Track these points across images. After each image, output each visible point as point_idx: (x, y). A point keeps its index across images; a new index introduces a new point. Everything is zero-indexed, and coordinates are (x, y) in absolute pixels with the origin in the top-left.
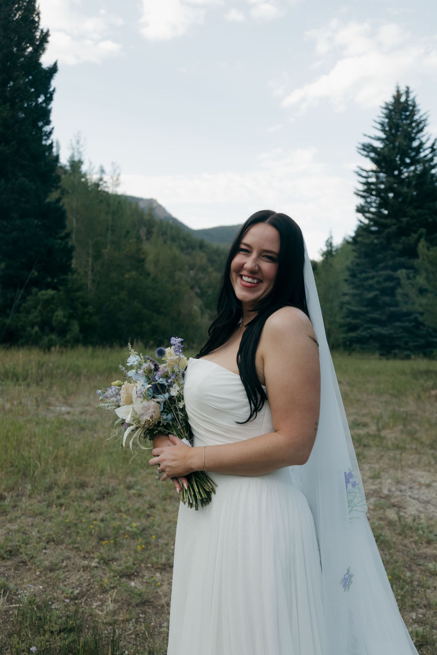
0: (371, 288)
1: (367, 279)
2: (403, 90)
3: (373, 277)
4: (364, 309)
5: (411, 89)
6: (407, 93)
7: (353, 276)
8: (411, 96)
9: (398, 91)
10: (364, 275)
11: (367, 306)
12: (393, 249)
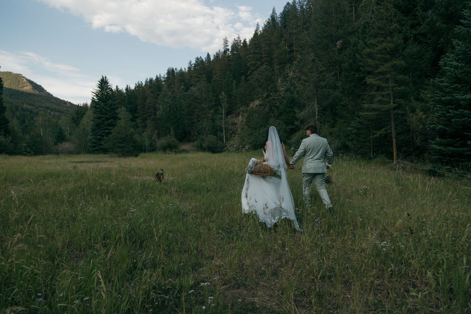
0: (99, 135)
1: (98, 132)
2: (104, 76)
3: (99, 132)
4: (97, 141)
5: (107, 77)
6: (106, 78)
7: (93, 131)
8: (107, 79)
9: (103, 77)
10: (96, 131)
11: (98, 140)
12: (104, 124)
